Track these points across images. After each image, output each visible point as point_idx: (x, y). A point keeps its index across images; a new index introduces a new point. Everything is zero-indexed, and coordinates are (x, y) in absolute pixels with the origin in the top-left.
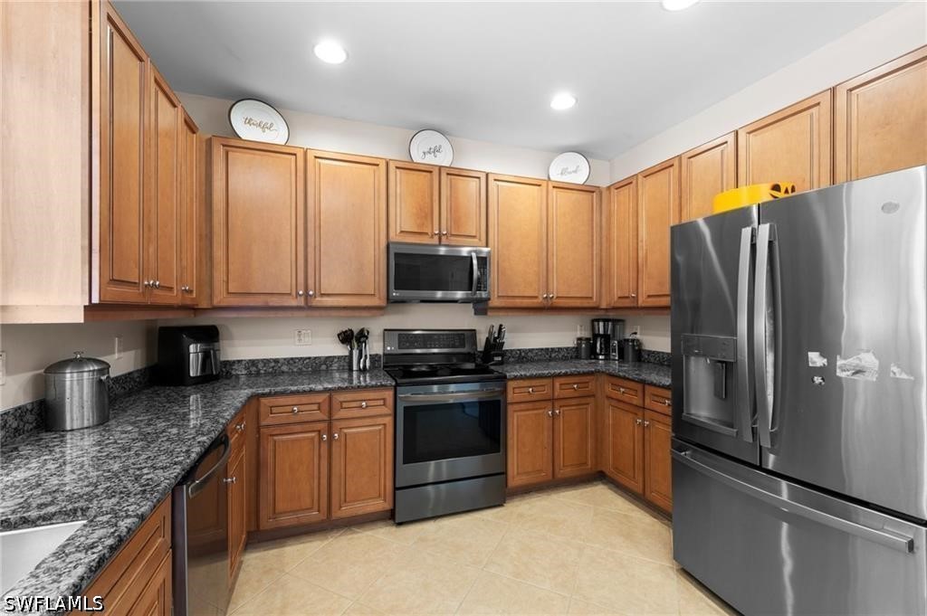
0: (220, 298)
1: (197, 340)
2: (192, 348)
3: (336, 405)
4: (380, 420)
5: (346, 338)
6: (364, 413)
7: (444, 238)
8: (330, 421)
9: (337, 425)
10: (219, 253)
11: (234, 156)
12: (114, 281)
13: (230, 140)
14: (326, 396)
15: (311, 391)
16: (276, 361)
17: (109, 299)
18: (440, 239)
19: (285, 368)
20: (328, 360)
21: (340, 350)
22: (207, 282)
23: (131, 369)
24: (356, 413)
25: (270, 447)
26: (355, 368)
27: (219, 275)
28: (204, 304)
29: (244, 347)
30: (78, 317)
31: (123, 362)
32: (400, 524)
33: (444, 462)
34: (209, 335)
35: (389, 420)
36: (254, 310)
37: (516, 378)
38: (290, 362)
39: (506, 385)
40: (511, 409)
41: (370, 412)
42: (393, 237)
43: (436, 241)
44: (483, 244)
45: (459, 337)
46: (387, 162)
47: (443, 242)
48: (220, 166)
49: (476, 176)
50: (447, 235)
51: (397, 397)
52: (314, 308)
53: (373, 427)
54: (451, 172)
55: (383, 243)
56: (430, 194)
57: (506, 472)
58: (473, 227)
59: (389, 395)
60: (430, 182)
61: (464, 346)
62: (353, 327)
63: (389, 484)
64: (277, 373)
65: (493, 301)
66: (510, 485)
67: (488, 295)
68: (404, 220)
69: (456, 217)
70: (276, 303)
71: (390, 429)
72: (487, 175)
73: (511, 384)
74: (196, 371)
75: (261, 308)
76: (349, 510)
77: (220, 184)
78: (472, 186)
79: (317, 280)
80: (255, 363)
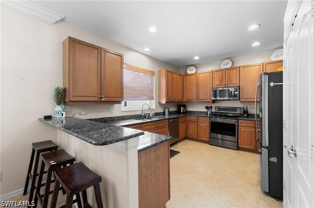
0: (185, 100)
1: (182, 107)
2: (182, 108)
3: (199, 119)
4: (207, 123)
5: (207, 108)
6: (204, 121)
7: (226, 85)
8: (198, 122)
9: (199, 123)
10: (185, 93)
11: (188, 77)
12: (168, 99)
13: (187, 75)
14: (197, 117)
15: (195, 116)
16: (195, 111)
17: (168, 101)
18: (225, 86)
19: (196, 113)
20: (204, 112)
21: (206, 110)
22: (183, 98)
23: (175, 110)
24: (202, 121)
25: (189, 124)
26: (208, 114)
27: (185, 97)
28: (183, 101)
29: (190, 109)
30: (165, 103)
31: (173, 109)
32: (211, 145)
33: (228, 136)
34: (184, 106)
35: (208, 124)
36: (189, 102)
37: (241, 120)
38: (197, 112)
39: (238, 121)
40: (240, 127)
41: (205, 121)
42: (214, 87)
43: (224, 86)
44: (238, 85)
45: (235, 109)
46: (212, 71)
47: (226, 86)
48: (185, 79)
49: (236, 68)
50: (227, 84)
51: (210, 119)
52: (198, 102)
53: (205, 124)
54: (228, 69)
55: (212, 88)
56: (223, 76)
57: (238, 142)
58: (235, 82)
59: (208, 119)
60: (223, 74)
61: (236, 112)
62: (209, 106)
63: (208, 136)
64: (195, 114)
65: (241, 100)
66: (240, 146)
67: (238, 98)
68: (216, 82)
69: (230, 80)
70: (192, 101)
71: (208, 125)
72: (240, 67)
73: (240, 121)
74: (182, 111)
75: (190, 102)
76: (200, 138)
77: (185, 82)
78: (235, 71)
79: (199, 97)
80: (192, 111)
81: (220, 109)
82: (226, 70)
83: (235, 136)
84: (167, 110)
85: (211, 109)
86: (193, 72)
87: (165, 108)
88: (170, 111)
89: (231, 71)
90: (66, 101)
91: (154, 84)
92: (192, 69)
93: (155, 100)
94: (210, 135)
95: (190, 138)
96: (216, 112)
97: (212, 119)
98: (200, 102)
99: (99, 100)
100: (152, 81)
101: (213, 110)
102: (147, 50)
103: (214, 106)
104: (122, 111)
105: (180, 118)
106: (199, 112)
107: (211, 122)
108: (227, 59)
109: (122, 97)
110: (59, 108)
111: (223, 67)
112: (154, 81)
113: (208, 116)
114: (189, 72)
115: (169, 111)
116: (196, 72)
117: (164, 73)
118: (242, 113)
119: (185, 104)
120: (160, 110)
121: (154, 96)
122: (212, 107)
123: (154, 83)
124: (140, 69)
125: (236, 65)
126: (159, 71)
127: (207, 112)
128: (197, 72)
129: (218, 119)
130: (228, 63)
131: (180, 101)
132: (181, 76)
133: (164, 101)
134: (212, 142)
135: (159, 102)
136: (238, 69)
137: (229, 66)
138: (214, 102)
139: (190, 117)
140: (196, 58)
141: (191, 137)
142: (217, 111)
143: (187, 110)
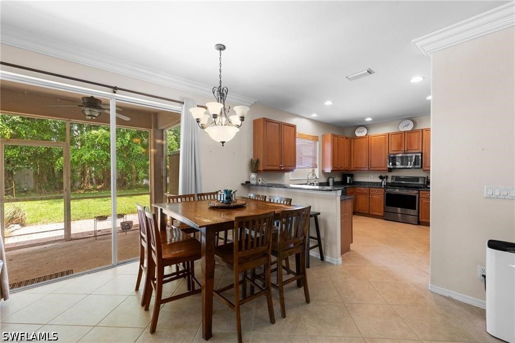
0: (352, 168)
1: (349, 176)
2: (348, 178)
3: (370, 191)
4: (381, 196)
5: (381, 178)
8: (369, 194)
9: (371, 195)
10: (352, 160)
11: (356, 140)
12: (334, 167)
13: (355, 137)
14: (368, 188)
15: (365, 187)
16: (365, 182)
17: (334, 169)
19: (367, 184)
20: (377, 183)
21: (380, 181)
22: (350, 165)
23: (340, 181)
24: (375, 193)
25: (358, 196)
26: (383, 185)
27: (352, 164)
28: (350, 170)
29: (360, 179)
30: (330, 172)
31: (337, 179)
32: (386, 220)
34: (352, 176)
35: (383, 196)
36: (358, 171)
37: (422, 190)
38: (368, 182)
39: (419, 192)
40: (421, 199)
41: (378, 193)
42: (390, 152)
43: (403, 152)
44: (421, 151)
45: (417, 179)
46: (389, 134)
47: (406, 152)
48: (352, 143)
49: (418, 131)
50: (407, 150)
51: (385, 191)
52: (370, 170)
53: (379, 197)
54: (408, 132)
55: (387, 154)
56: (401, 139)
57: (418, 216)
58: (416, 146)
59: (383, 190)
60: (401, 137)
61: (418, 182)
62: (383, 175)
63: (383, 210)
64: (365, 185)
65: (424, 168)
66: (420, 220)
67: (420, 166)
68: (393, 148)
69: (410, 145)
70: (362, 169)
71: (383, 198)
72: (422, 130)
73: (421, 192)
74: (348, 182)
75: (360, 170)
76: (373, 213)
77: (352, 146)
78: (416, 135)
79: (371, 164)
80: (361, 182)
81: (398, 178)
82: (406, 134)
83: (415, 209)
84: (331, 180)
85: (387, 179)
86: (364, 134)
87: (329, 178)
88: (335, 181)
89: (412, 135)
90: (259, 169)
91: (318, 151)
92: (362, 130)
93: (318, 168)
94: (384, 207)
95: (359, 213)
96: (392, 183)
97: (388, 190)
98: (371, 170)
99: (280, 169)
100: (315, 147)
101: (390, 181)
102: (314, 116)
103: (390, 175)
104: (291, 180)
105: (348, 189)
106: (371, 182)
107: (387, 194)
108: (408, 119)
109: (294, 166)
110: (253, 176)
111: (402, 130)
112: (318, 147)
113: (383, 187)
114: (358, 134)
115: (333, 181)
116: (366, 135)
117: (329, 137)
118: (426, 183)
119: (352, 173)
120: (324, 180)
121: (317, 163)
122: (387, 177)
123: (318, 149)
124: (305, 135)
125: (419, 127)
126: (323, 135)
127: (382, 183)
128: (368, 135)
129: (397, 190)
130: (408, 125)
131: (346, 169)
132: (348, 140)
133: (328, 170)
134: (387, 217)
135: (322, 171)
136: (421, 132)
137: (410, 128)
138: (390, 170)
139: (360, 188)
140: (369, 119)
141: (362, 211)
142: (394, 181)
143: (355, 181)
